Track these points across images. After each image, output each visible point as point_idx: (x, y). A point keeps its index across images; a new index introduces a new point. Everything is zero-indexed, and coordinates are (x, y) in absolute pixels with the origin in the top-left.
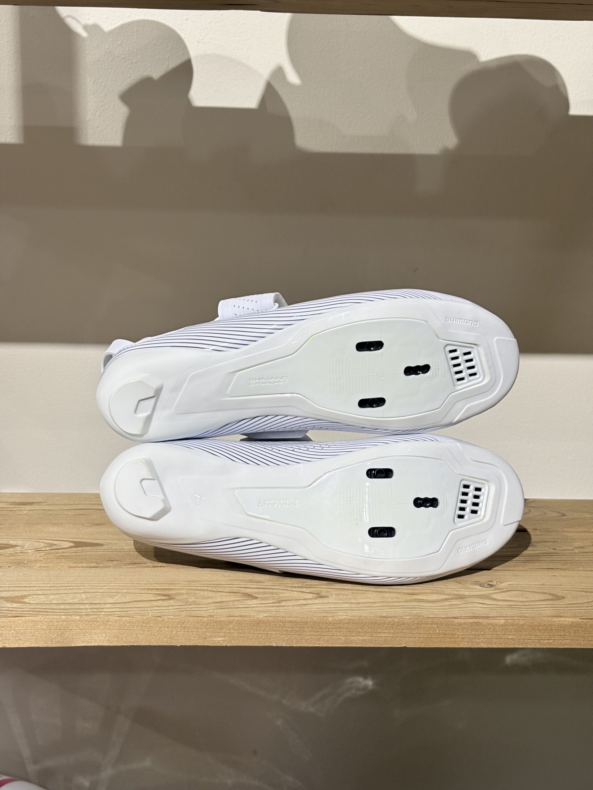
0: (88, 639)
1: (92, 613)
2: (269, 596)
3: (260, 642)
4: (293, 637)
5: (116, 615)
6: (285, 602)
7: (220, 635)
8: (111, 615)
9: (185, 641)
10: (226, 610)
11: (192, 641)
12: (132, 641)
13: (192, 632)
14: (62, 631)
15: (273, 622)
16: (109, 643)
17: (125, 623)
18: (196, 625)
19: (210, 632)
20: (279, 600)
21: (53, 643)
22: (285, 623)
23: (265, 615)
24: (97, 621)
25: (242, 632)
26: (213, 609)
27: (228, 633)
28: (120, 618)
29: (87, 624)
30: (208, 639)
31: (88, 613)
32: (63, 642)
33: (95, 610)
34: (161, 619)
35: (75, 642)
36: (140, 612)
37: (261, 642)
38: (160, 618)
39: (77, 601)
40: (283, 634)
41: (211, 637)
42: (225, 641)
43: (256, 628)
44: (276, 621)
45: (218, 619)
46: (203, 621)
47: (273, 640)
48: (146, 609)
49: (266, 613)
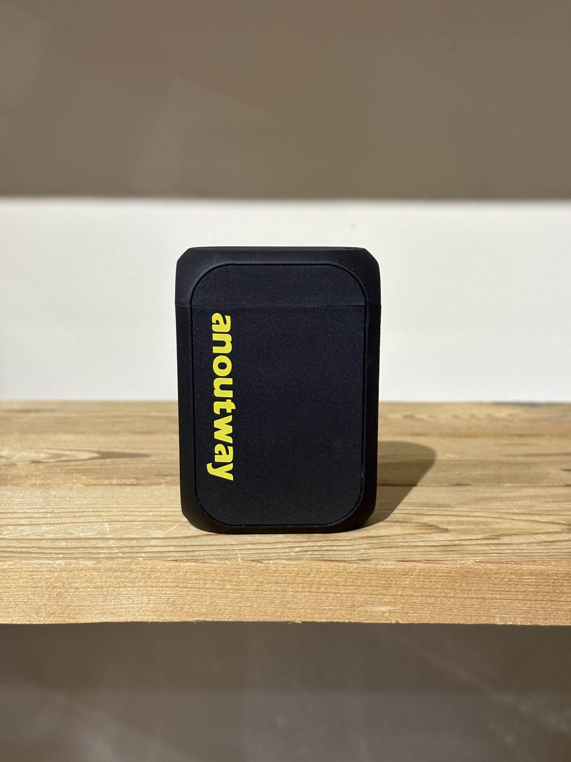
0: (113, 609)
1: (121, 555)
2: (471, 527)
3: (468, 616)
4: (537, 606)
5: (169, 559)
6: (509, 537)
7: (383, 601)
8: (158, 558)
9: (312, 611)
10: (393, 550)
11: (326, 611)
12: (203, 611)
13: (325, 593)
14: (59, 590)
15: (495, 574)
16: (155, 617)
17: (188, 576)
18: (335, 579)
19: (363, 594)
20: (496, 534)
21: (41, 616)
22: (522, 575)
23: (478, 559)
24: (131, 571)
25: (431, 594)
26: (365, 549)
27: (401, 595)
28: (177, 564)
29: (110, 577)
30: (360, 609)
31: (114, 556)
32: (62, 613)
33: (128, 550)
34: (262, 565)
35: (86, 614)
36: (219, 553)
37: (471, 616)
38: (259, 564)
39: (92, 535)
40: (517, 600)
41: (366, 603)
42: (395, 613)
43: (461, 586)
44: (502, 571)
45: (380, 566)
46: (348, 570)
47: (495, 611)
48: (230, 548)
49: (478, 557)
